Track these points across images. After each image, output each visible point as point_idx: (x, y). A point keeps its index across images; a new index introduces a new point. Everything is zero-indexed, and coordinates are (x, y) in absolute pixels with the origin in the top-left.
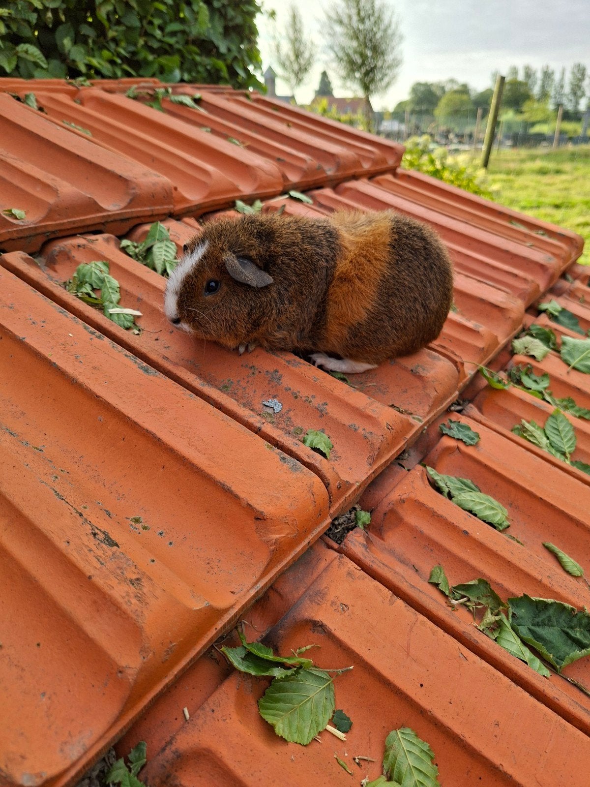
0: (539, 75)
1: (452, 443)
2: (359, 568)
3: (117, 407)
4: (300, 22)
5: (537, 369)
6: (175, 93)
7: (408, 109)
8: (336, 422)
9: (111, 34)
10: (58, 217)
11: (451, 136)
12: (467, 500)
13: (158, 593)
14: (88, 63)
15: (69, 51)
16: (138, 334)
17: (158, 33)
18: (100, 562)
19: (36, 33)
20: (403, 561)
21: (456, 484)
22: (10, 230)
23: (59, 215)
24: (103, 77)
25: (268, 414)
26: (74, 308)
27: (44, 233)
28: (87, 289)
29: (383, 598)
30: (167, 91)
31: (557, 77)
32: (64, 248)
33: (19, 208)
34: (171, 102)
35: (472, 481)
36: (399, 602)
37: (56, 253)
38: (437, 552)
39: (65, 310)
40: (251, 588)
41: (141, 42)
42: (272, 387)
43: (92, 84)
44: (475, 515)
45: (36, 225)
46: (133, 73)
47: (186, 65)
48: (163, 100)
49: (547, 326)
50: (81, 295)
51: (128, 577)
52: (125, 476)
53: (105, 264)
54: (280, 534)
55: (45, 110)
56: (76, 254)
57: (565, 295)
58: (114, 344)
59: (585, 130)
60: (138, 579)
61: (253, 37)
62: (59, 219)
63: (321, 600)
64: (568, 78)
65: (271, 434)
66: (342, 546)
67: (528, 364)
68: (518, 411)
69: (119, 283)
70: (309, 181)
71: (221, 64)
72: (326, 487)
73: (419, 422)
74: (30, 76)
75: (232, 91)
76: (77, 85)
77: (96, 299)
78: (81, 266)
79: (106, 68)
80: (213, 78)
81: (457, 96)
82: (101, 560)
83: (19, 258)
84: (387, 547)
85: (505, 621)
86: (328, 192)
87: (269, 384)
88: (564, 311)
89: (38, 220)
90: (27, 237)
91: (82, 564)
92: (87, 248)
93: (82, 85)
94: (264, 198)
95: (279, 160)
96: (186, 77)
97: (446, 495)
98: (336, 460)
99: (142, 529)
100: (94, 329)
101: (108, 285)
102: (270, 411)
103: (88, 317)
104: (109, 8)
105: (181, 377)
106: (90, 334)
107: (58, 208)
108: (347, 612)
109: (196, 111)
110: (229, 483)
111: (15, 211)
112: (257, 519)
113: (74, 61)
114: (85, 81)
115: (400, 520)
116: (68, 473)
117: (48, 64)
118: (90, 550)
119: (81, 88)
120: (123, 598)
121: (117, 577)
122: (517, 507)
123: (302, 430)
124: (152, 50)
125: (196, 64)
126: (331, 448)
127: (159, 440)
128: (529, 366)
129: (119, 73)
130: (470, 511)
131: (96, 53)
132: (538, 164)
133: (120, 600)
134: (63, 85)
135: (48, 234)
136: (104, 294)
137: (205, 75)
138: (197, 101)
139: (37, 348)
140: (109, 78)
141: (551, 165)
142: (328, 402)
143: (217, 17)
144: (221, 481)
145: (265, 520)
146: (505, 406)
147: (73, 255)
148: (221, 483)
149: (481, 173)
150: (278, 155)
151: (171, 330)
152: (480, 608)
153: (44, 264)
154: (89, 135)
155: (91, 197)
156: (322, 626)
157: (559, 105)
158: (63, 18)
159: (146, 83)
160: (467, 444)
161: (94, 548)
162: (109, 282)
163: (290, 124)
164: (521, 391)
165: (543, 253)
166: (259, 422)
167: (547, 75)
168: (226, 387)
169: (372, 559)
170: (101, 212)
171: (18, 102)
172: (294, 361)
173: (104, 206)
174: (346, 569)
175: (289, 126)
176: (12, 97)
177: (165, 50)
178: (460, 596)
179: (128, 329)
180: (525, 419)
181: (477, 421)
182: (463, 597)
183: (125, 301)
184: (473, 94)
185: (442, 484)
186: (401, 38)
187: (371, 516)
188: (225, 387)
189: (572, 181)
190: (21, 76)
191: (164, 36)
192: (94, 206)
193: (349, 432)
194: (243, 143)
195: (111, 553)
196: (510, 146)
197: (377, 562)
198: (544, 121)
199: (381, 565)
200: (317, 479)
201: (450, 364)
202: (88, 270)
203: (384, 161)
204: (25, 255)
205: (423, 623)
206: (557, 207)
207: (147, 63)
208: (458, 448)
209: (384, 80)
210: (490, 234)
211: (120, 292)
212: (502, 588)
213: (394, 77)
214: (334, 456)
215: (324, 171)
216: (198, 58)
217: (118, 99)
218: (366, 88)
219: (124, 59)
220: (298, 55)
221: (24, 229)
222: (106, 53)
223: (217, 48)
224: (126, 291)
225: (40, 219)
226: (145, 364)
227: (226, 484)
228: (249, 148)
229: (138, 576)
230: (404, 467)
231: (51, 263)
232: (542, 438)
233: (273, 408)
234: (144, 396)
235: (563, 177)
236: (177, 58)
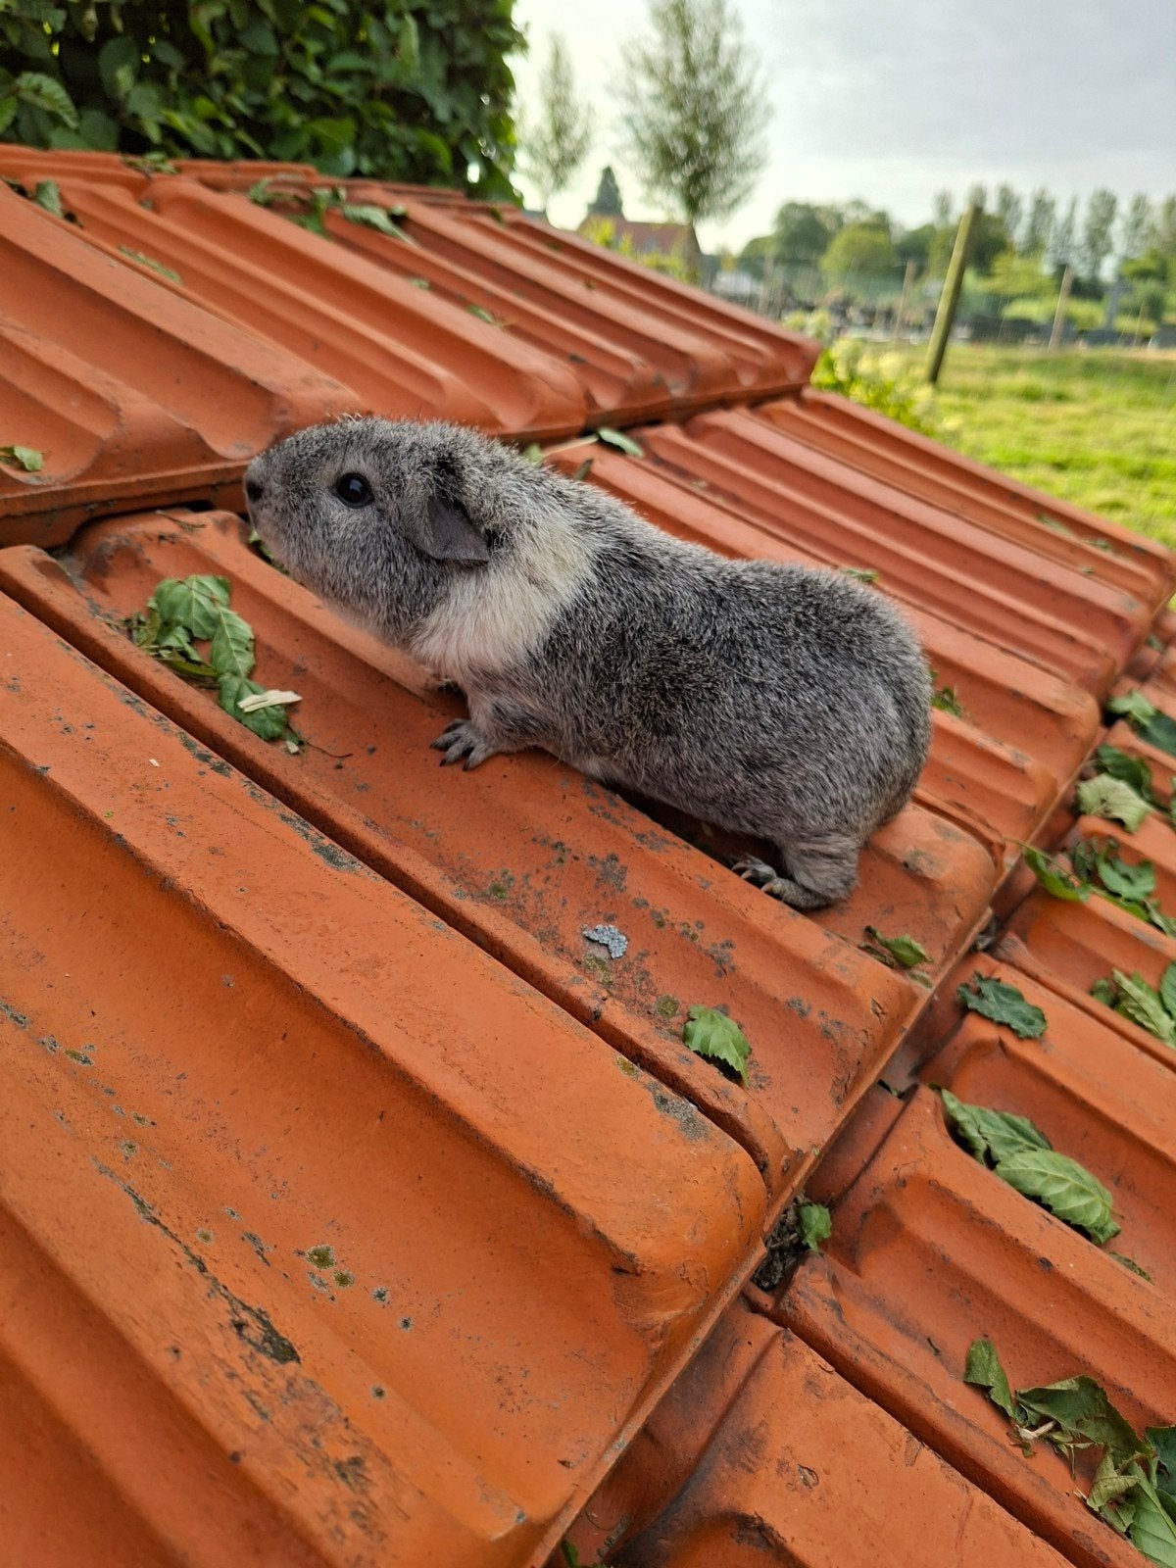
0: (1027, 207)
1: (989, 1033)
2: (830, 1368)
3: (271, 956)
4: (568, 66)
5: (1130, 850)
6: (354, 201)
7: (771, 252)
8: (755, 991)
9: (217, 65)
10: (117, 469)
11: (853, 313)
12: (1030, 1172)
13: (408, 1499)
14: (166, 122)
15: (127, 95)
16: (297, 753)
17: (313, 72)
18: (258, 1409)
19: (56, 50)
20: (905, 1328)
21: (998, 1128)
22: (9, 496)
23: (120, 465)
24: (196, 154)
25: (598, 960)
26: (157, 692)
27: (86, 505)
28: (178, 639)
29: (892, 1447)
30: (336, 195)
31: (1061, 212)
32: (127, 541)
33: (28, 445)
34: (345, 218)
35: (1032, 1122)
36: (927, 1456)
37: (108, 551)
38: (982, 1307)
39: (138, 698)
40: (607, 1448)
41: (277, 86)
42: (604, 895)
43: (179, 170)
44: (1048, 1208)
45: (68, 487)
46: (257, 149)
47: (367, 141)
48: (328, 213)
49: (1132, 749)
50: (170, 655)
51: (332, 1456)
52: (287, 1132)
53: (221, 584)
54: (671, 1307)
55: (80, 219)
56: (154, 556)
57: (1154, 680)
58: (254, 787)
59: (1111, 317)
60: (356, 1462)
61: (501, 93)
62: (119, 475)
63: (755, 1460)
64: (1083, 215)
65: (625, 1031)
66: (784, 1305)
67: (1110, 837)
68: (1104, 950)
69: (253, 630)
70: (636, 409)
71: (437, 144)
72: (761, 1171)
73: (924, 987)
74: (43, 143)
75: (465, 203)
76: (146, 169)
77: (198, 663)
78: (165, 585)
79: (200, 135)
80: (420, 172)
81: (866, 235)
82: (260, 1402)
83: (28, 563)
84: (867, 1292)
85: (1145, 1486)
86: (672, 432)
87: (597, 887)
88: (1159, 716)
89: (73, 476)
90: (45, 513)
91: (212, 1417)
92: (180, 542)
93: (158, 170)
94: (546, 440)
95: (574, 359)
96: (366, 165)
97: (982, 1157)
98: (760, 1086)
99: (336, 1284)
100: (206, 748)
101: (228, 633)
102: (602, 954)
103: (189, 715)
104: (217, 11)
105: (410, 873)
106: (197, 761)
107: (118, 450)
108: (814, 1488)
109: (398, 242)
110: (546, 1174)
111: (23, 453)
112: (619, 1271)
113: (135, 116)
114: (163, 161)
115: (897, 1227)
116: (153, 1123)
117: (80, 118)
118: (232, 1375)
119: (154, 176)
120: (323, 1519)
121: (304, 1455)
122: (1131, 1187)
123: (675, 1004)
124: (297, 104)
125: (385, 139)
126: (747, 1054)
127: (373, 1047)
128: (1112, 842)
129: (228, 148)
130: (1036, 1199)
131: (183, 103)
132: (1022, 380)
133: (316, 1526)
134: (116, 167)
135: (92, 507)
136: (218, 654)
137: (403, 163)
138: (399, 220)
139: (77, 796)
140: (208, 156)
141: (1046, 383)
142: (734, 939)
143: (434, 47)
144: (528, 1166)
145: (638, 1275)
146: (1075, 936)
147: (147, 556)
148: (527, 1171)
149: (923, 394)
150: (571, 349)
151: (370, 746)
152: (1085, 1449)
153: (79, 572)
154: (174, 280)
155: (192, 427)
156: (763, 1529)
157: (1062, 268)
158: (118, 24)
159: (288, 175)
160: (1021, 1036)
161: (240, 1367)
162: (230, 626)
163: (593, 284)
164: (1107, 903)
165: (1116, 591)
166: (595, 996)
167: (1043, 207)
168: (499, 890)
169: (856, 1341)
170: (211, 461)
171: (20, 198)
172: (653, 834)
173: (218, 445)
174: (803, 1370)
175: (589, 286)
176: (5, 185)
177: (325, 107)
178: (1038, 1417)
179: (273, 739)
180: (1121, 970)
181: (1029, 975)
182: (1045, 1420)
183: (264, 671)
184: (897, 236)
185: (972, 1132)
186: (769, 112)
187: (832, 1217)
188: (497, 890)
189: (1088, 418)
190: (21, 141)
191: (325, 78)
192: (198, 449)
193: (787, 1018)
194: (502, 319)
195: (283, 1384)
196: (967, 339)
197: (867, 1348)
198: (1033, 295)
199: (878, 1357)
200: (742, 1156)
201: (980, 848)
202: (183, 596)
203: (780, 372)
204: (40, 554)
205: (986, 1515)
206: (1060, 466)
207: (286, 130)
208: (1001, 1044)
209: (728, 194)
210: (1007, 544)
211: (254, 650)
212: (1130, 1399)
213: (748, 189)
214: (756, 1077)
215: (665, 389)
216: (391, 129)
217: (235, 205)
218: (693, 205)
219: (241, 120)
220: (560, 131)
221: (40, 495)
222: (203, 105)
223: (431, 111)
224: (269, 648)
225: (78, 472)
226: (327, 841)
227: (540, 1174)
228: (514, 330)
229: (355, 1453)
230: (889, 1090)
231: (97, 572)
232: (1160, 1017)
233: (607, 946)
234: (332, 927)
235: (1070, 409)
236: (348, 125)
